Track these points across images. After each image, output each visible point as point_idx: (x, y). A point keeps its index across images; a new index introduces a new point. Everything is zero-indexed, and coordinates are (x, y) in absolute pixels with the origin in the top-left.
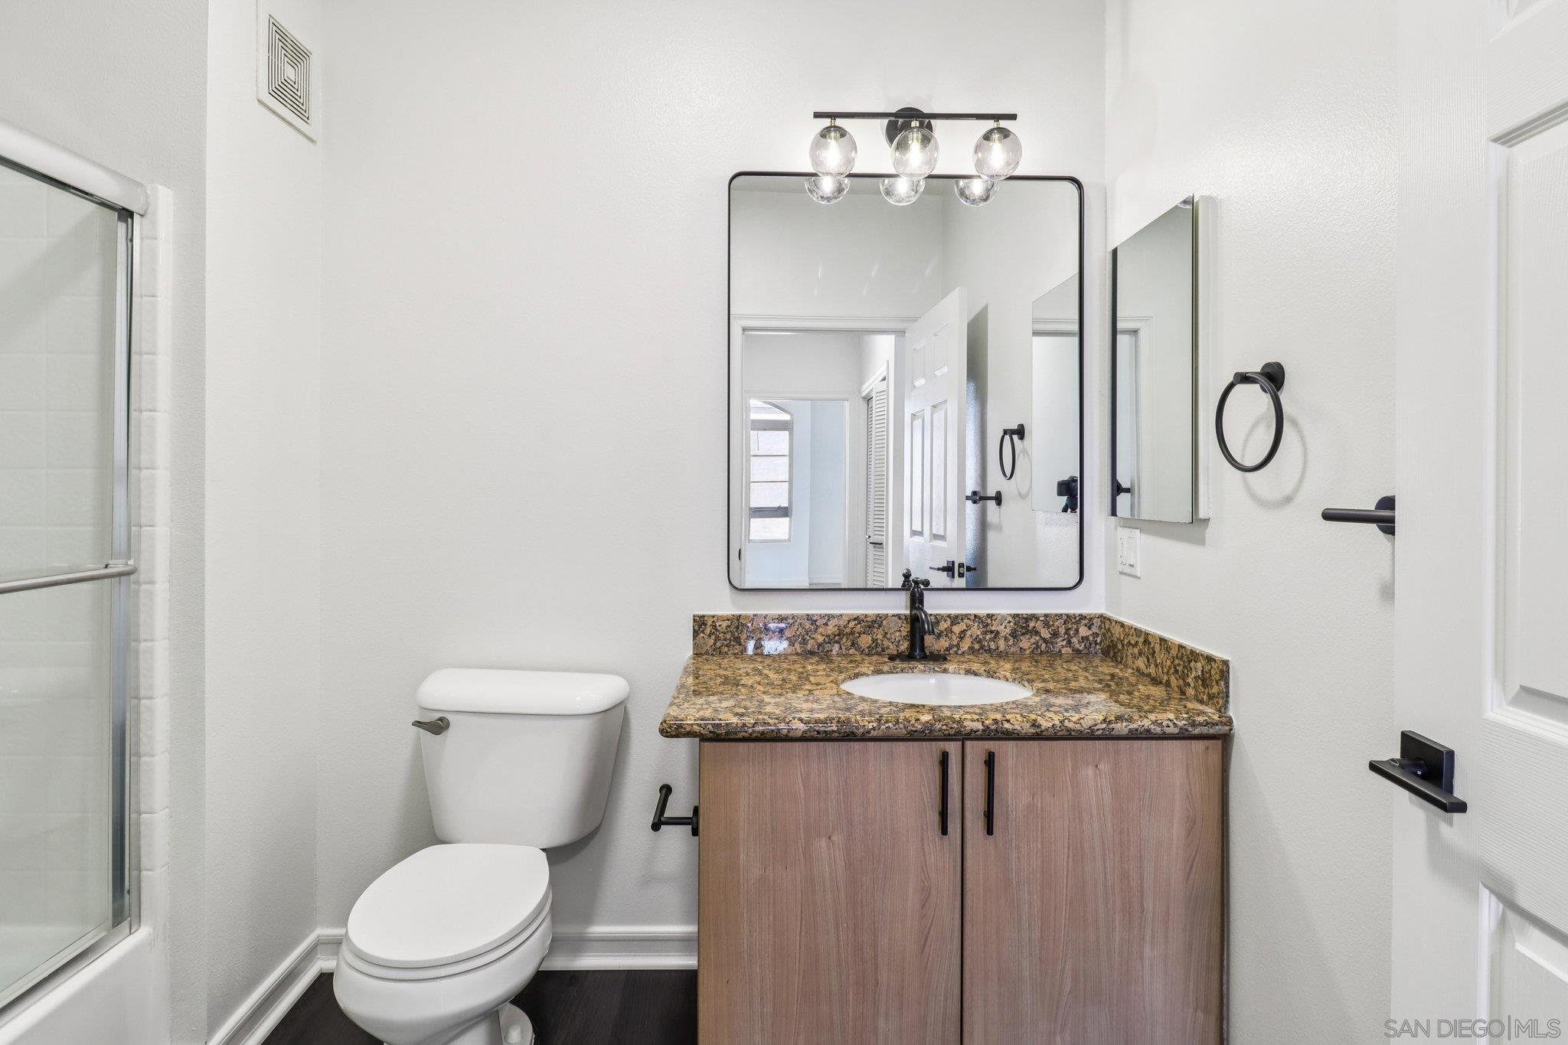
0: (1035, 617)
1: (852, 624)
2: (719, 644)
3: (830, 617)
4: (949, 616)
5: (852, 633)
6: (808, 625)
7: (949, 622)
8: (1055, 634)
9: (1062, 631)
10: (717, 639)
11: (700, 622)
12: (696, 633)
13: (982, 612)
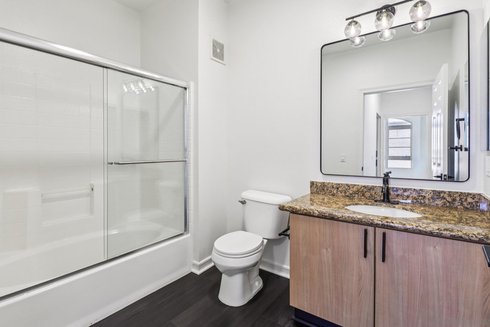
0: (445, 192)
1: (363, 188)
2: (318, 190)
3: (355, 185)
4: (402, 189)
5: (363, 191)
6: (347, 187)
7: (402, 191)
8: (454, 200)
9: (458, 199)
11: (312, 183)
12: (311, 187)
13: (418, 188)
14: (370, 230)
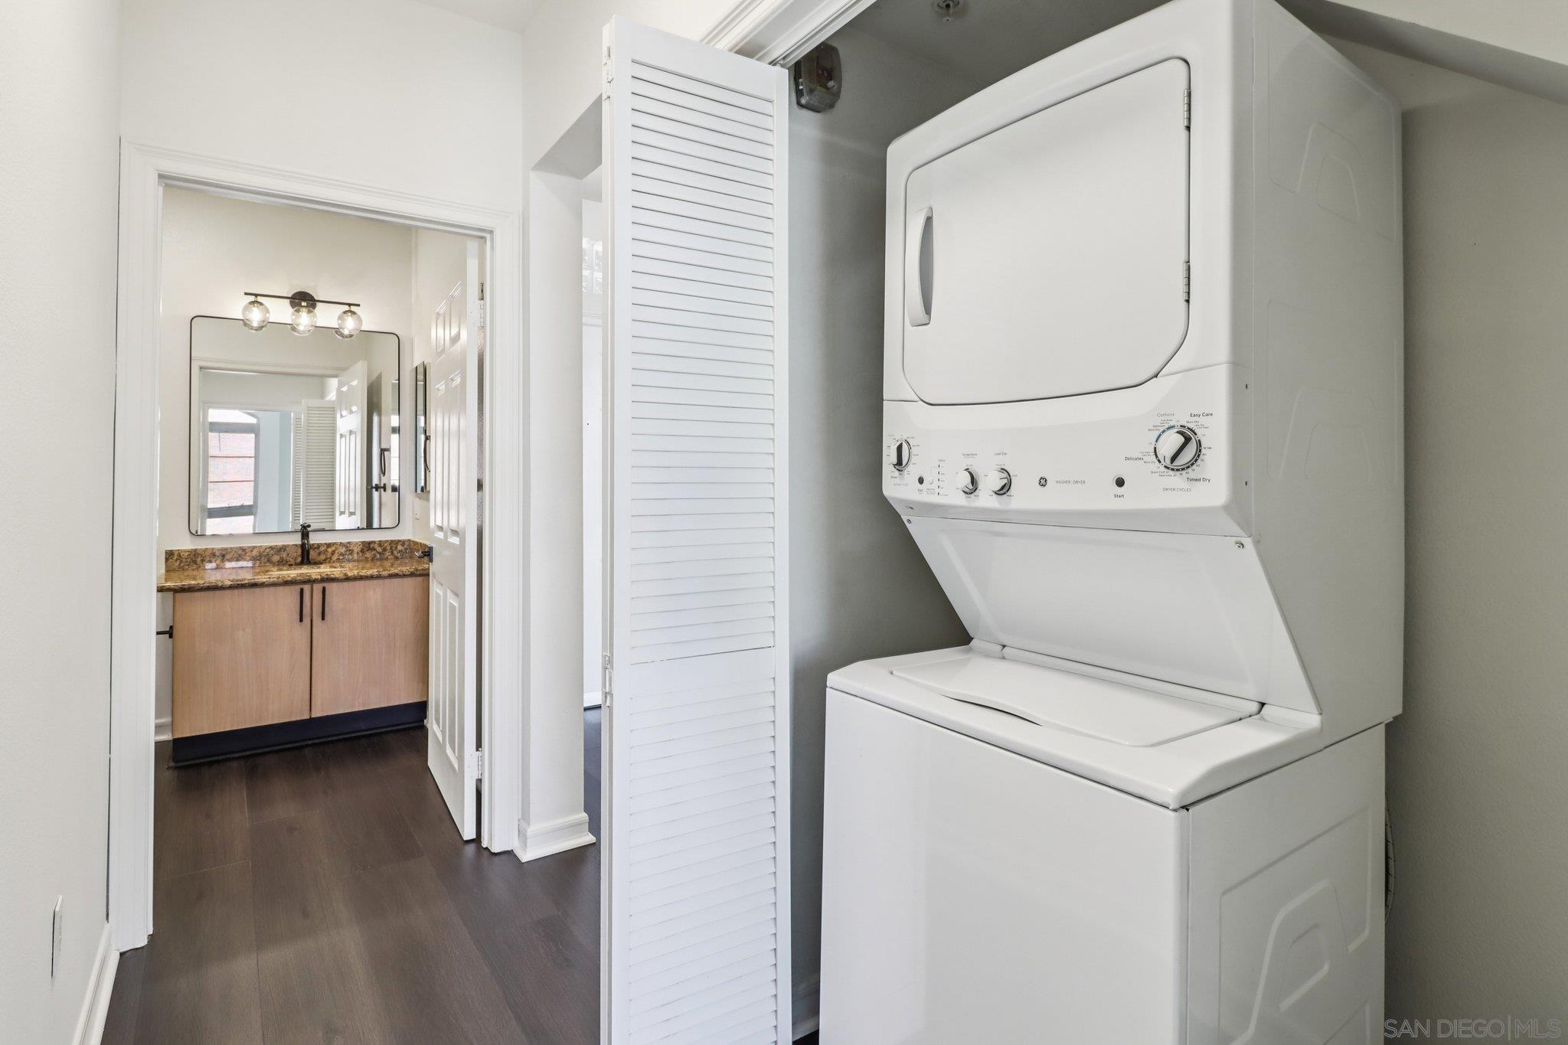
0: (374, 542)
1: (268, 550)
2: (182, 565)
3: (254, 547)
4: (326, 544)
5: (268, 555)
6: (240, 552)
7: (326, 546)
8: (385, 550)
9: (389, 548)
10: (181, 562)
11: (169, 555)
12: (167, 560)
13: (345, 541)
14: (307, 588)
